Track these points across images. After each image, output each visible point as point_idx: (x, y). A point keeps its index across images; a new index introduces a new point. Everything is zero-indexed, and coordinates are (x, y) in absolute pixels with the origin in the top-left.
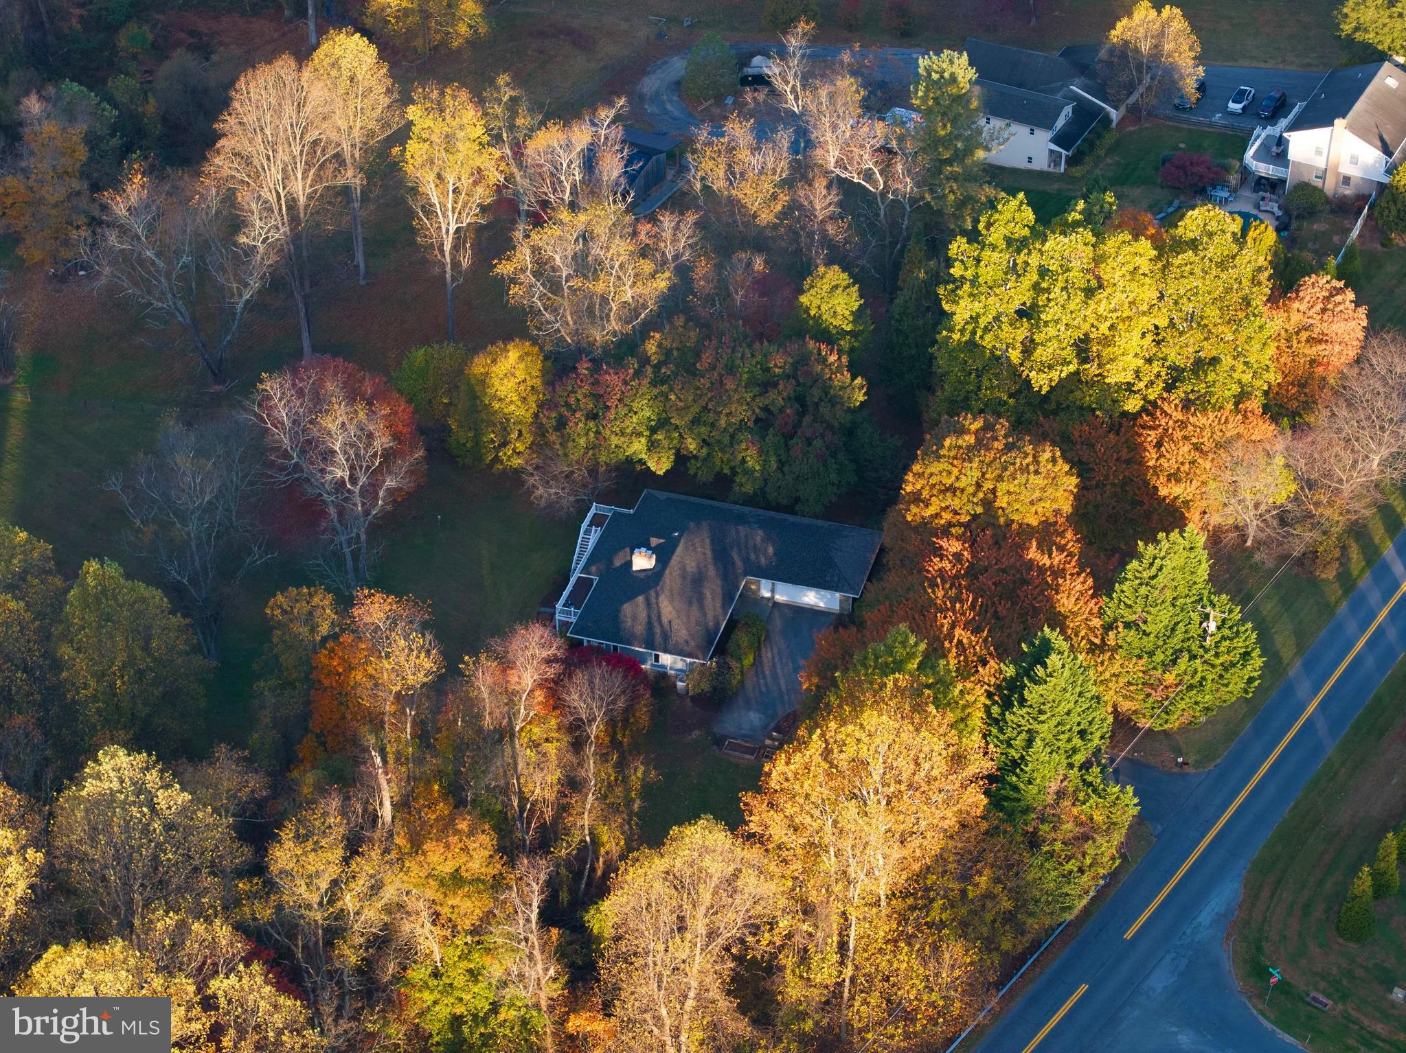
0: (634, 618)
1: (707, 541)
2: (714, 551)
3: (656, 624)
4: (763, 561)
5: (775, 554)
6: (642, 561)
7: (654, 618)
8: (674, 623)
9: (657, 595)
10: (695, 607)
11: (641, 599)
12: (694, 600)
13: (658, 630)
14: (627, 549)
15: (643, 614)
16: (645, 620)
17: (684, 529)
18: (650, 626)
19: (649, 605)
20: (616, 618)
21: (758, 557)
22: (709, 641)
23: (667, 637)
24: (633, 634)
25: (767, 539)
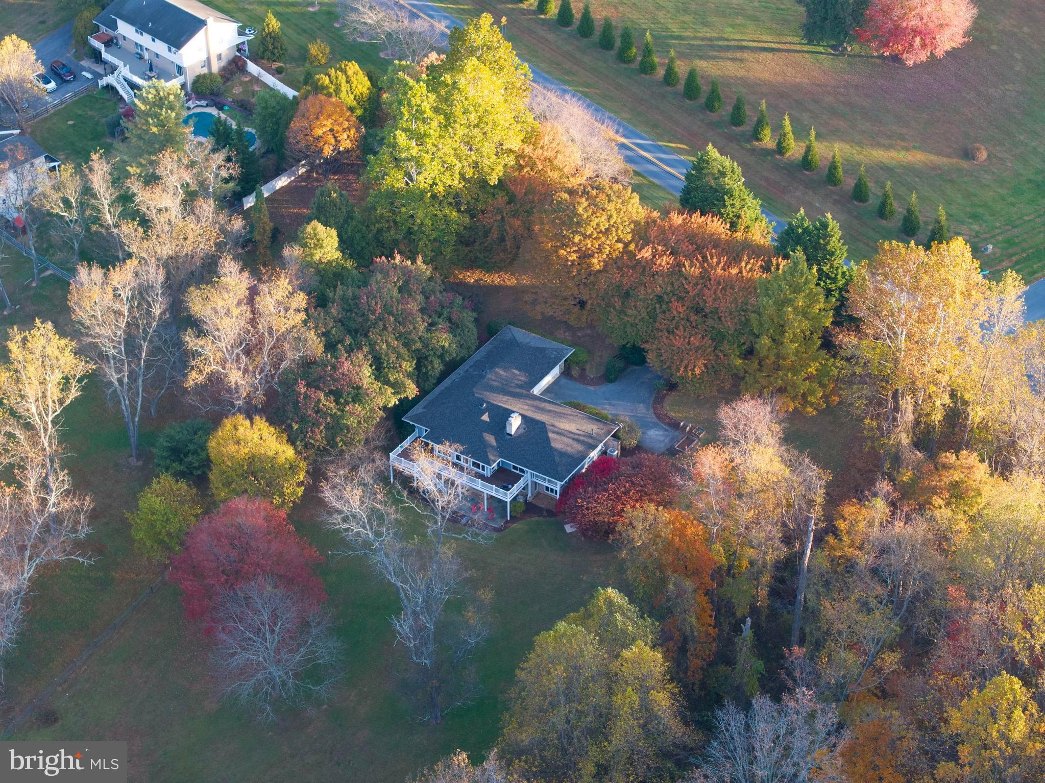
0: (567, 445)
3: (576, 437)
4: (523, 378)
5: (520, 370)
6: (516, 423)
7: (571, 435)
8: (580, 428)
9: (552, 425)
13: (582, 438)
14: (485, 434)
15: (565, 439)
16: (570, 441)
17: (481, 402)
18: (578, 441)
19: (558, 433)
20: (563, 454)
21: (518, 380)
22: (599, 421)
23: (590, 436)
24: (579, 452)
25: (505, 369)
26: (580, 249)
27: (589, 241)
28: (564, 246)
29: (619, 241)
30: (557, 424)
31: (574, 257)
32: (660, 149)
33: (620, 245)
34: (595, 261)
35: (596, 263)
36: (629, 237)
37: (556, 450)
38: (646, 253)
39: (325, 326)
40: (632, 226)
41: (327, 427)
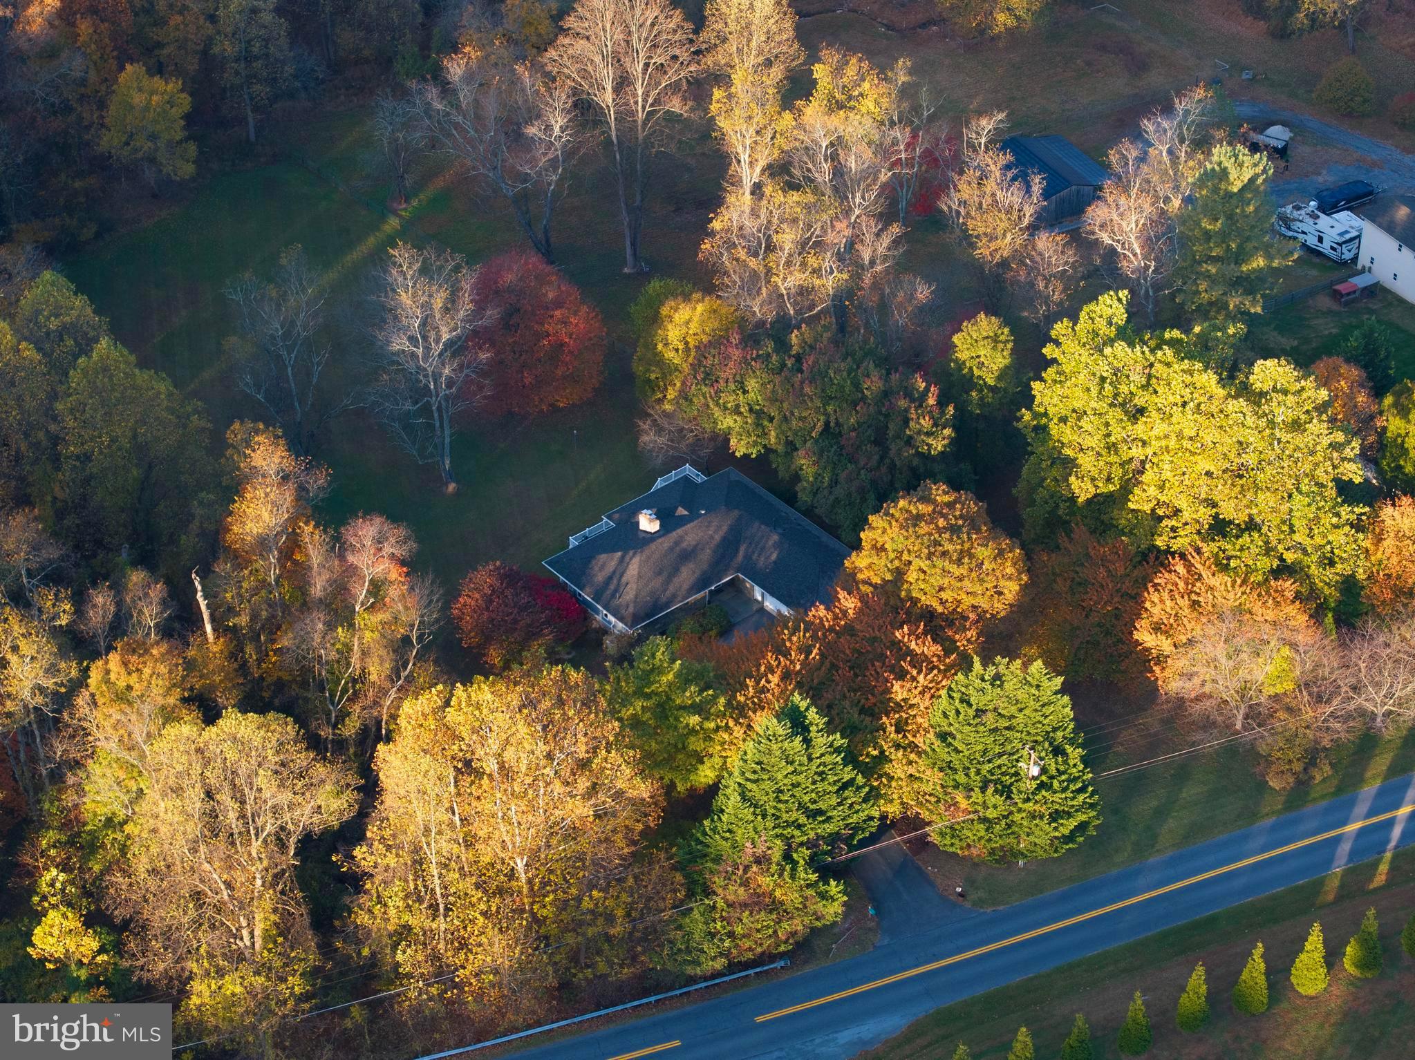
0: (602, 568)
1: (725, 528)
2: (724, 539)
3: (614, 580)
4: (761, 564)
5: (775, 562)
6: (647, 523)
7: (618, 575)
8: (630, 585)
9: (634, 556)
10: (660, 580)
11: (619, 554)
12: (665, 574)
13: (613, 587)
15: (611, 568)
16: (608, 574)
17: (714, 511)
18: (609, 581)
19: (621, 562)
21: (759, 559)
24: (592, 582)
25: (778, 545)
30: (637, 561)
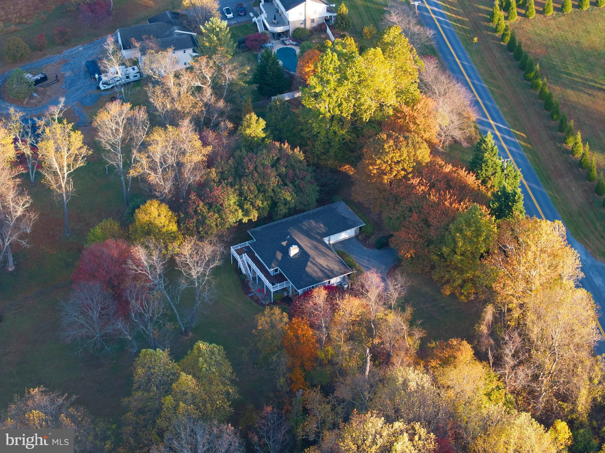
0: (315, 272)
1: (299, 233)
2: (305, 236)
3: (323, 269)
4: (324, 231)
5: (324, 225)
6: (294, 251)
7: (321, 267)
8: (329, 265)
9: (314, 259)
10: (327, 257)
11: (309, 264)
12: (324, 255)
13: (326, 271)
14: (278, 252)
15: (316, 268)
16: (318, 270)
17: (289, 234)
18: (322, 271)
19: (314, 264)
20: (308, 275)
21: (320, 230)
22: (344, 265)
23: (332, 271)
24: (319, 277)
25: (316, 222)
26: (379, 168)
27: (384, 165)
28: (372, 164)
29: (404, 169)
30: (317, 259)
31: (375, 172)
32: (509, 133)
33: (403, 173)
34: (385, 177)
35: (386, 179)
36: (410, 170)
37: (306, 272)
38: (415, 181)
39: (222, 168)
40: (415, 164)
41: (198, 221)
